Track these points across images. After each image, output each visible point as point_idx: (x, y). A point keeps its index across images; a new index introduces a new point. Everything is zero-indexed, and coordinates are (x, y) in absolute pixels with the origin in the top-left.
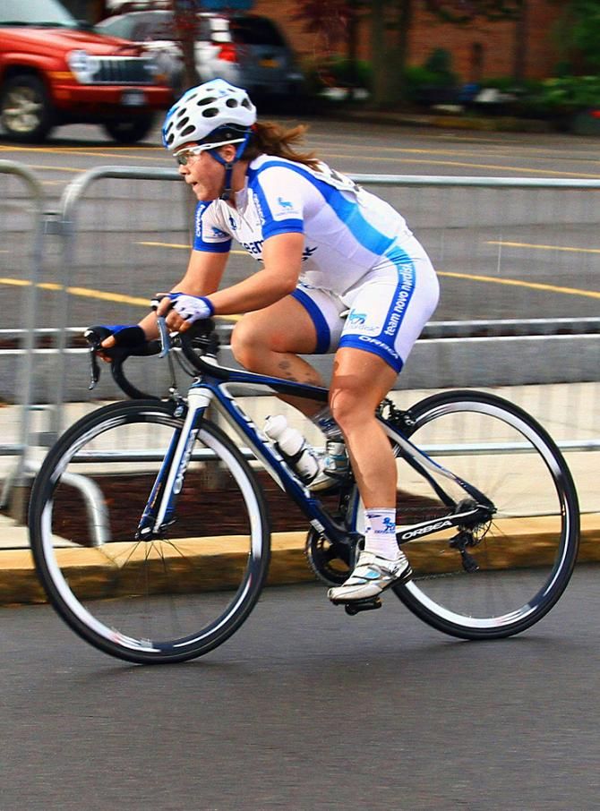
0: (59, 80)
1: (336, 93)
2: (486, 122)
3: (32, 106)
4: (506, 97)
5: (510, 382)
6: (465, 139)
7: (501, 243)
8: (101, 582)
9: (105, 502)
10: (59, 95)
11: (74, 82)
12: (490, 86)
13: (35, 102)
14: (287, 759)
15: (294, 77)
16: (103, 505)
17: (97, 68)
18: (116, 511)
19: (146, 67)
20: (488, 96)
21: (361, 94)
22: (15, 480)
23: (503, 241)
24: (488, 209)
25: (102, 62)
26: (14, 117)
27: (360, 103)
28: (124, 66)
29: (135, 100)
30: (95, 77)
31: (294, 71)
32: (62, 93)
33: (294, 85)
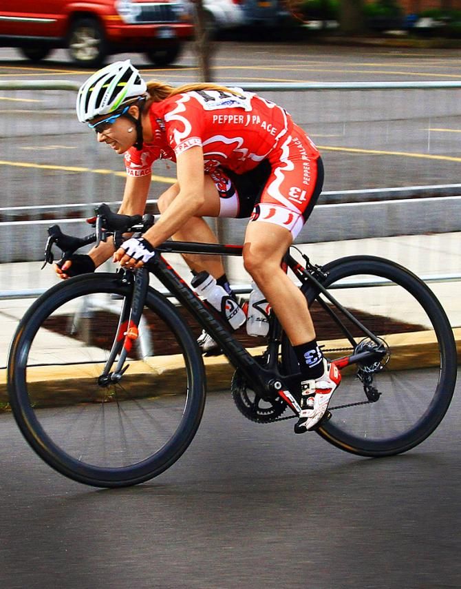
0: (112, 21)
1: (314, 24)
2: (422, 42)
3: (92, 41)
4: (437, 23)
5: (439, 231)
6: (408, 55)
7: (430, 129)
8: (148, 386)
9: (148, 327)
10: (111, 32)
11: (121, 22)
12: (427, 16)
13: (95, 38)
14: (281, 509)
15: (282, 13)
16: (146, 329)
17: (139, 12)
18: (156, 334)
19: (174, 10)
20: (424, 23)
21: (333, 24)
22: (82, 314)
23: (431, 128)
24: (419, 105)
25: (142, 7)
26: (77, 49)
27: (332, 30)
28: (159, 10)
29: (166, 34)
30: (138, 18)
31: (282, 10)
32: (113, 31)
33: (282, 19)
